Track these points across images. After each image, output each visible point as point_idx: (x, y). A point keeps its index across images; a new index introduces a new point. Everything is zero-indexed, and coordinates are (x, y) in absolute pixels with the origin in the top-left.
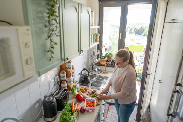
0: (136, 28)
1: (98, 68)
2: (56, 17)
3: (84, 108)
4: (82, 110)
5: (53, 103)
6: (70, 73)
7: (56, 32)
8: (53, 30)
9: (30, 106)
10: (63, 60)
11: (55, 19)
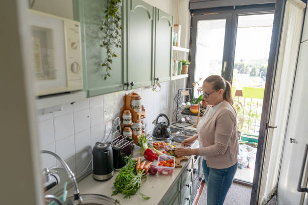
0: (263, 67)
1: (185, 118)
2: (116, 19)
3: (156, 167)
4: (152, 171)
5: (107, 151)
6: (138, 115)
7: (116, 40)
8: (111, 36)
9: (74, 154)
10: (125, 84)
11: (116, 22)
